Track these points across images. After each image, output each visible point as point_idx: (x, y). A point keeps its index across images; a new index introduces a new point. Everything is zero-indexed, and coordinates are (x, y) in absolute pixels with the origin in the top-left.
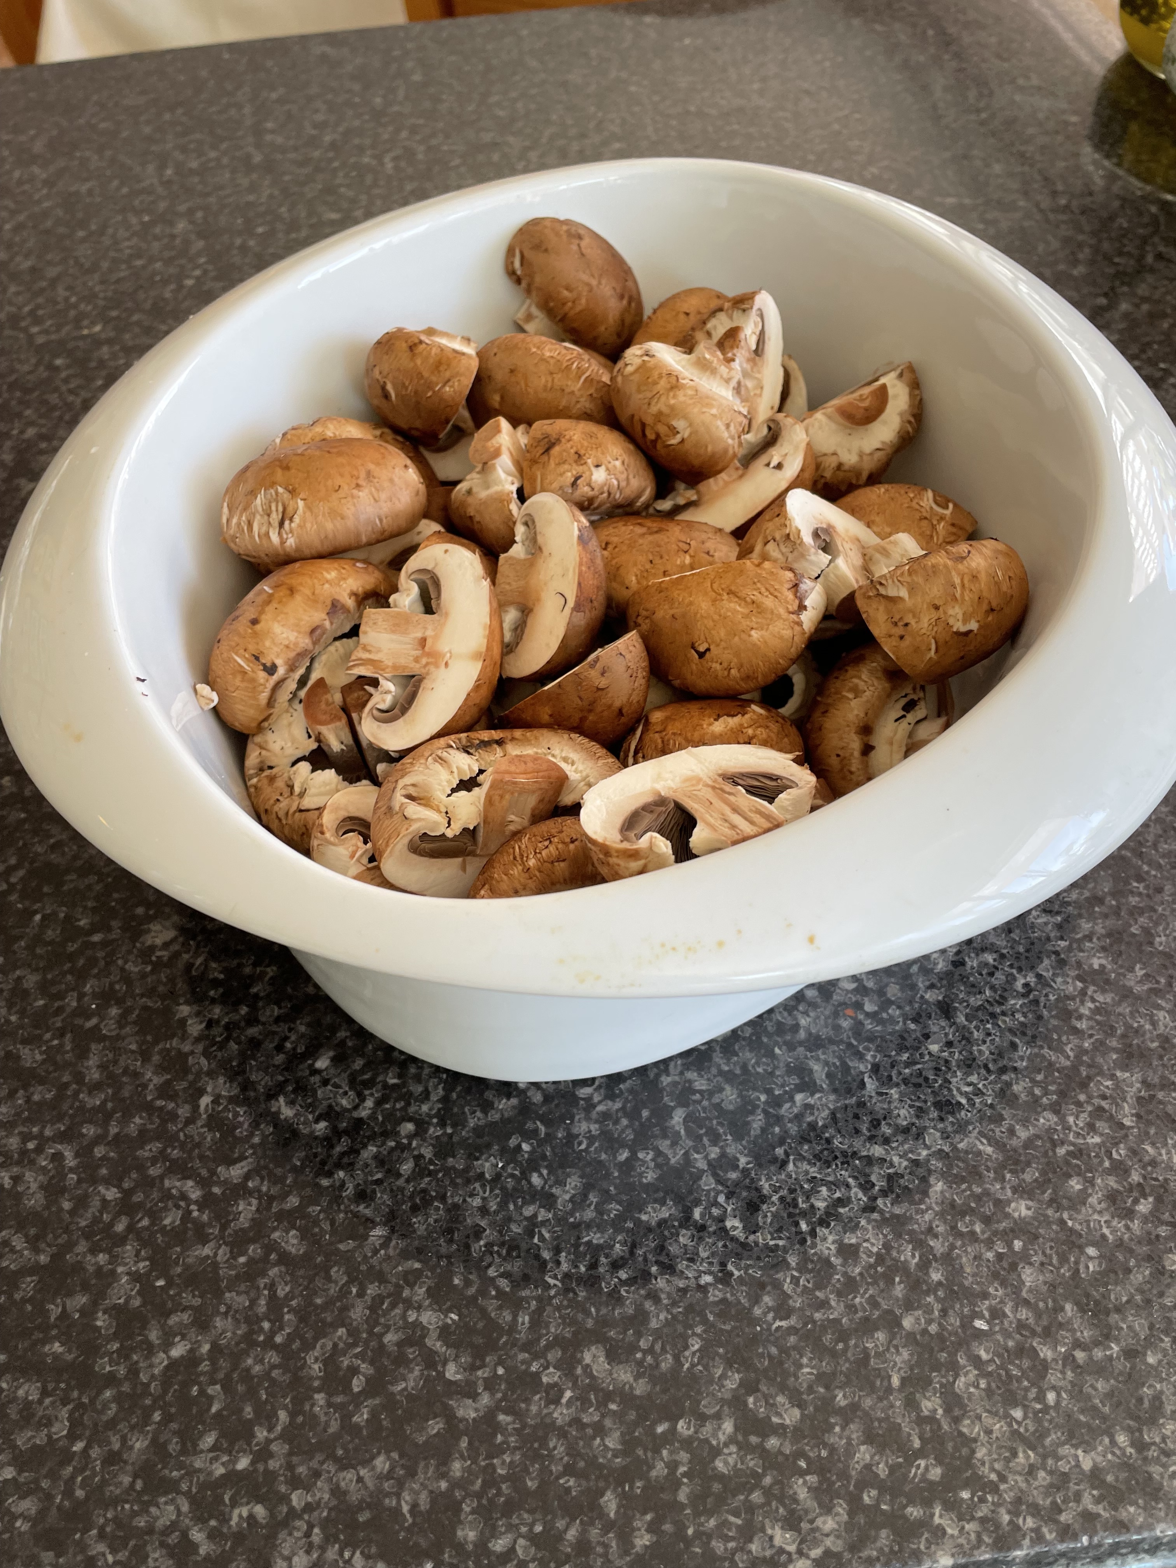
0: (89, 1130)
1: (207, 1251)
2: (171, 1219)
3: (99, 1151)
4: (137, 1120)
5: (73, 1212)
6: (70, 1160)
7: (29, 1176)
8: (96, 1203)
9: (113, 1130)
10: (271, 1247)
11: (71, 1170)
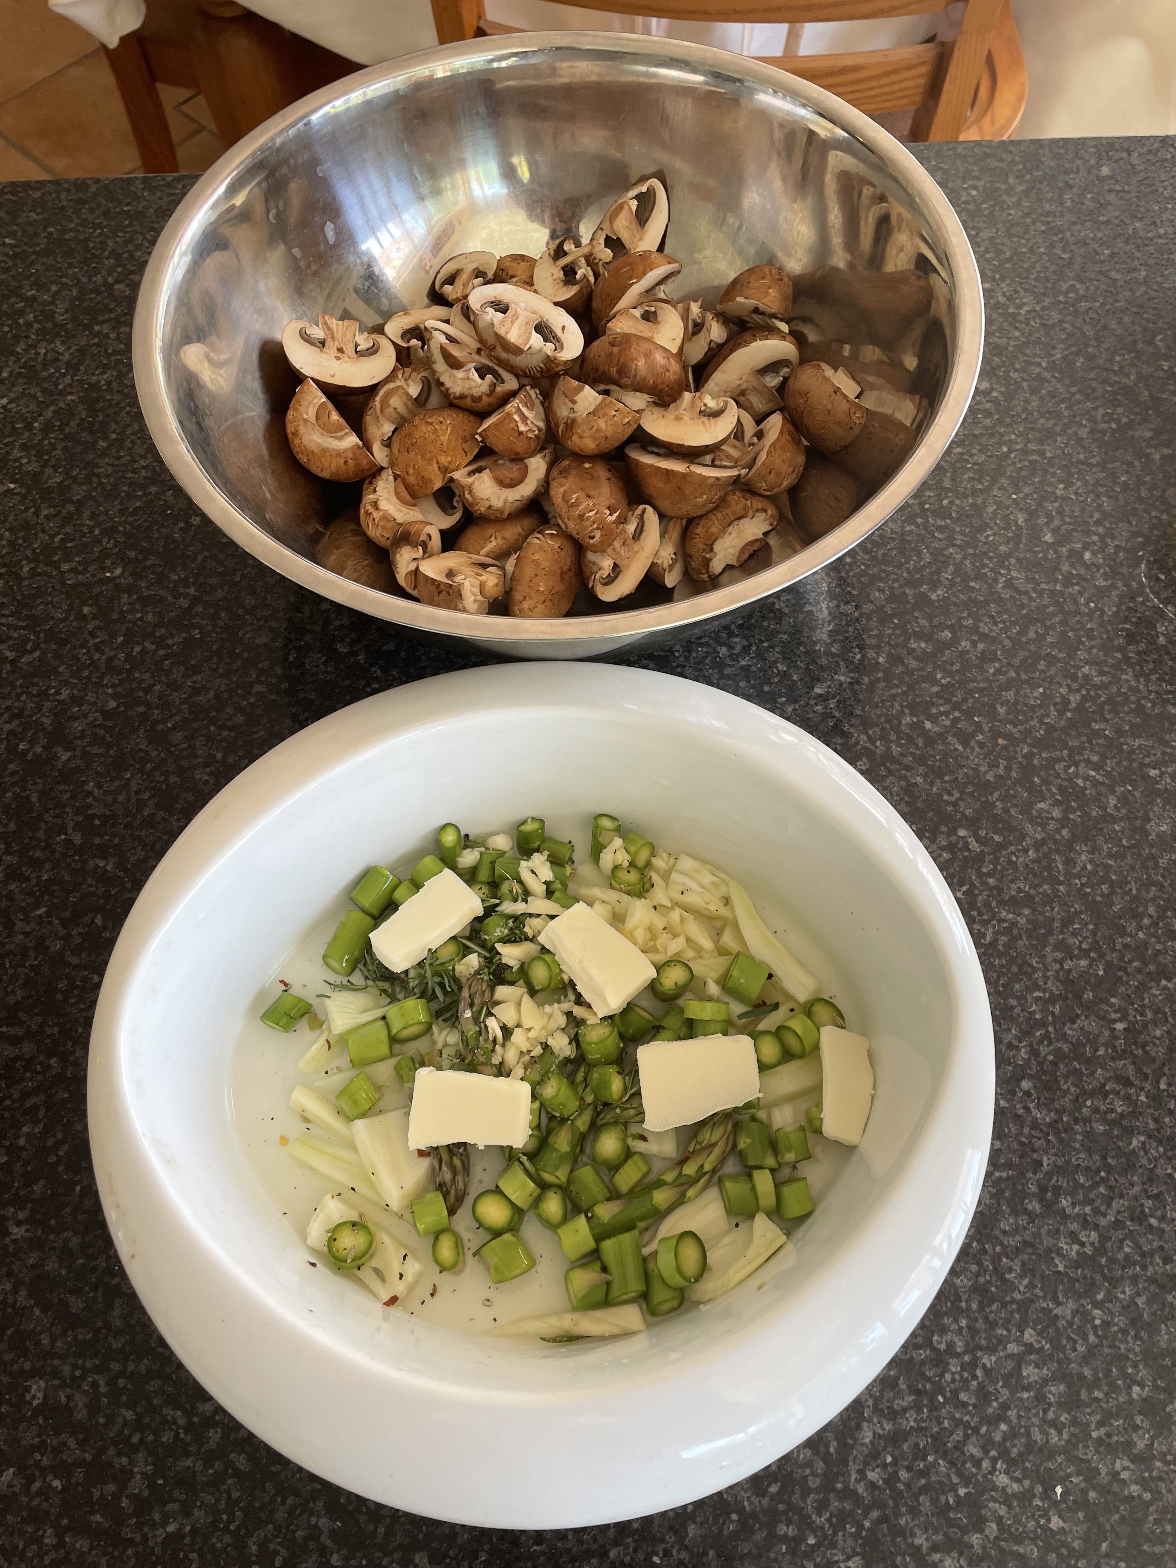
0: (115, 1366)
1: (188, 1463)
2: (167, 1437)
3: (121, 1383)
4: (146, 1362)
5: (106, 1426)
6: (103, 1389)
7: (77, 1396)
8: (120, 1420)
9: (131, 1367)
10: (229, 1464)
11: (104, 1395)
